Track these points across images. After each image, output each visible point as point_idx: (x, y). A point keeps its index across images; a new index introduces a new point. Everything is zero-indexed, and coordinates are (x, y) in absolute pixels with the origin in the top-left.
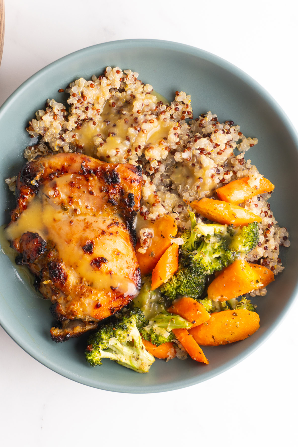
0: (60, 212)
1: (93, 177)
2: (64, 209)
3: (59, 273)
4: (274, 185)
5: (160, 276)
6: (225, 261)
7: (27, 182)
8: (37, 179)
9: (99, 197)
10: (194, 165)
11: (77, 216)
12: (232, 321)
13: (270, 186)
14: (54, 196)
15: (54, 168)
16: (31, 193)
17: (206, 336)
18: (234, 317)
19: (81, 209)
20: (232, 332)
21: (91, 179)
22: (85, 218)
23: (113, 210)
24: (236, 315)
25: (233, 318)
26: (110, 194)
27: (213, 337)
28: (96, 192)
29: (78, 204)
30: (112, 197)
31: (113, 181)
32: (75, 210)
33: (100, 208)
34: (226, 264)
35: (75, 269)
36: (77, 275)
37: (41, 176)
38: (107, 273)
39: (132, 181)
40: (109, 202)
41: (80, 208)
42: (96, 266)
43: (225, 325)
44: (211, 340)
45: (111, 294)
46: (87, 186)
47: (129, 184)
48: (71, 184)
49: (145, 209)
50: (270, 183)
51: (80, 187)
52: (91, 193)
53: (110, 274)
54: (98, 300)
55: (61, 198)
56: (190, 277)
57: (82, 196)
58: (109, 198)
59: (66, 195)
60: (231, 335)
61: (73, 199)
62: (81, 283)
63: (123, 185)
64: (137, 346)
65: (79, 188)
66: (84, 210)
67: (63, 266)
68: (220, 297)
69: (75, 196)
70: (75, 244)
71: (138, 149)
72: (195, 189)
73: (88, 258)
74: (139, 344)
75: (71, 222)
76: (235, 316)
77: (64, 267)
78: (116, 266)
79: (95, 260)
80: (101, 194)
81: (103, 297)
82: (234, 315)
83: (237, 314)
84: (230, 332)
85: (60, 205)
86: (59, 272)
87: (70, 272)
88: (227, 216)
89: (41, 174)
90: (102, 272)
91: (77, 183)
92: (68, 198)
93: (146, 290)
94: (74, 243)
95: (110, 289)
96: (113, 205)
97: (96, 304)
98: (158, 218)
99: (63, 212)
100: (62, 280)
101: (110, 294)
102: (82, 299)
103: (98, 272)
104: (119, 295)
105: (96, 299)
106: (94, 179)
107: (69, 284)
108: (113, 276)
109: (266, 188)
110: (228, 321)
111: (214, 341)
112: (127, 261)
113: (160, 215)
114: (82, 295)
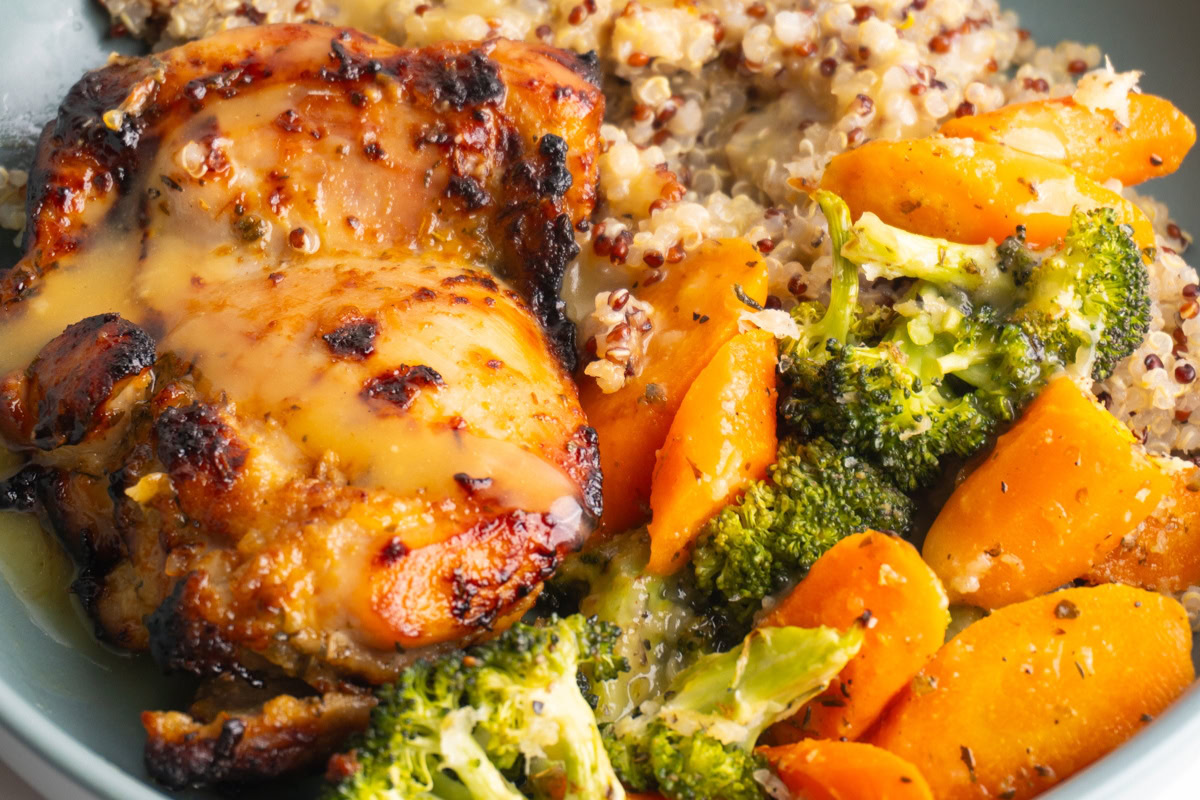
0: (223, 252)
1: (382, 85)
2: (246, 233)
3: (205, 442)
4: (1193, 119)
5: (694, 461)
6: (998, 392)
7: (85, 125)
8: (130, 110)
9: (408, 171)
10: (829, 66)
11: (303, 258)
12: (1055, 650)
13: (1175, 126)
14: (205, 168)
15: (211, 62)
16: (99, 183)
17: (931, 756)
18: (1064, 624)
19: (320, 228)
20: (1058, 708)
21: (375, 95)
22: (339, 263)
23: (467, 236)
24: (1073, 614)
25: (1061, 632)
26: (458, 153)
27: (965, 755)
28: (395, 151)
29: (309, 206)
30: (466, 166)
31: (471, 93)
32: (296, 237)
33: (408, 232)
34: (1006, 405)
35: (284, 423)
36: (291, 451)
37: (149, 97)
38: (437, 427)
39: (556, 92)
40: (456, 194)
41: (317, 226)
42: (390, 400)
43: (1023, 670)
44: (953, 774)
45: (458, 510)
46: (356, 128)
47: (544, 102)
48: (285, 126)
49: (613, 228)
50: (1176, 114)
51: (322, 134)
52: (373, 154)
53: (455, 428)
54: (392, 528)
55: (232, 182)
56: (835, 469)
57: (329, 169)
58: (454, 171)
59: (258, 171)
60: (1055, 728)
61: (288, 182)
62: (313, 472)
63: (518, 111)
64: (581, 784)
65: (318, 136)
66: (336, 236)
67: (228, 415)
68: (984, 562)
69: (299, 169)
70: (289, 337)
71: (584, 14)
72: (840, 141)
73: (350, 375)
74: (594, 769)
75: (273, 277)
76: (1065, 617)
77: (232, 422)
78: (485, 405)
79: (386, 378)
80: (420, 158)
81: (420, 519)
82: (1063, 610)
83: (1078, 608)
84: (1049, 707)
85: (225, 217)
86: (207, 434)
87: (260, 439)
88: (997, 186)
89: (151, 86)
90: (413, 423)
91: (313, 118)
92: (266, 181)
93: (624, 575)
94: (286, 330)
95: (454, 486)
96: (470, 204)
97: (382, 542)
98: (677, 256)
99: (238, 253)
100: (221, 461)
101: (449, 507)
102: (315, 527)
103: (395, 425)
104: (498, 511)
105: (386, 522)
106: (388, 98)
107: (254, 484)
108: (466, 438)
109: (1160, 132)
110: (1033, 648)
111: (973, 779)
112: (533, 396)
113: (685, 241)
114: (317, 510)
